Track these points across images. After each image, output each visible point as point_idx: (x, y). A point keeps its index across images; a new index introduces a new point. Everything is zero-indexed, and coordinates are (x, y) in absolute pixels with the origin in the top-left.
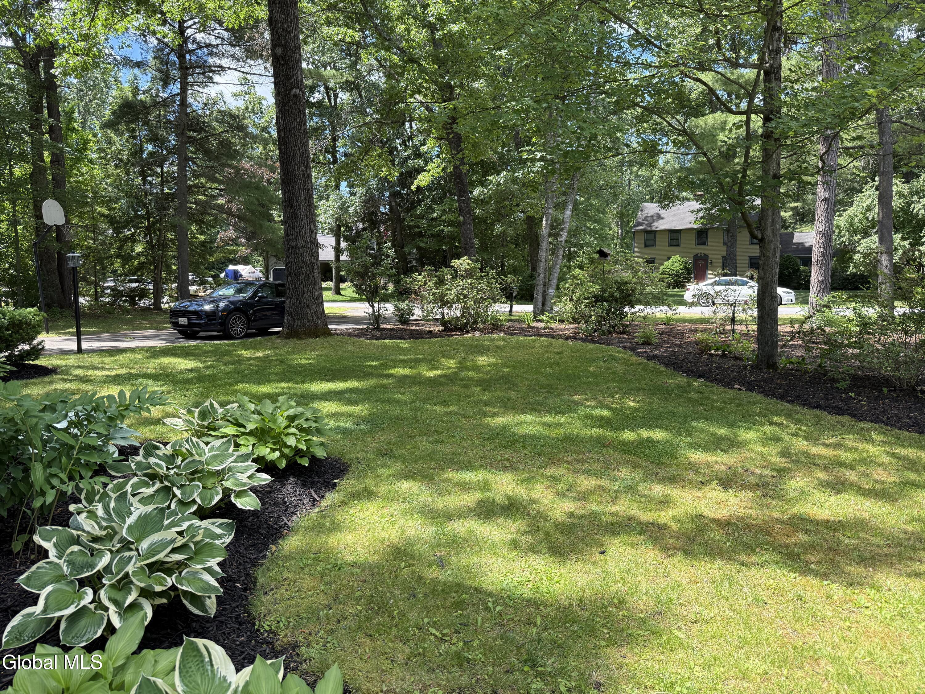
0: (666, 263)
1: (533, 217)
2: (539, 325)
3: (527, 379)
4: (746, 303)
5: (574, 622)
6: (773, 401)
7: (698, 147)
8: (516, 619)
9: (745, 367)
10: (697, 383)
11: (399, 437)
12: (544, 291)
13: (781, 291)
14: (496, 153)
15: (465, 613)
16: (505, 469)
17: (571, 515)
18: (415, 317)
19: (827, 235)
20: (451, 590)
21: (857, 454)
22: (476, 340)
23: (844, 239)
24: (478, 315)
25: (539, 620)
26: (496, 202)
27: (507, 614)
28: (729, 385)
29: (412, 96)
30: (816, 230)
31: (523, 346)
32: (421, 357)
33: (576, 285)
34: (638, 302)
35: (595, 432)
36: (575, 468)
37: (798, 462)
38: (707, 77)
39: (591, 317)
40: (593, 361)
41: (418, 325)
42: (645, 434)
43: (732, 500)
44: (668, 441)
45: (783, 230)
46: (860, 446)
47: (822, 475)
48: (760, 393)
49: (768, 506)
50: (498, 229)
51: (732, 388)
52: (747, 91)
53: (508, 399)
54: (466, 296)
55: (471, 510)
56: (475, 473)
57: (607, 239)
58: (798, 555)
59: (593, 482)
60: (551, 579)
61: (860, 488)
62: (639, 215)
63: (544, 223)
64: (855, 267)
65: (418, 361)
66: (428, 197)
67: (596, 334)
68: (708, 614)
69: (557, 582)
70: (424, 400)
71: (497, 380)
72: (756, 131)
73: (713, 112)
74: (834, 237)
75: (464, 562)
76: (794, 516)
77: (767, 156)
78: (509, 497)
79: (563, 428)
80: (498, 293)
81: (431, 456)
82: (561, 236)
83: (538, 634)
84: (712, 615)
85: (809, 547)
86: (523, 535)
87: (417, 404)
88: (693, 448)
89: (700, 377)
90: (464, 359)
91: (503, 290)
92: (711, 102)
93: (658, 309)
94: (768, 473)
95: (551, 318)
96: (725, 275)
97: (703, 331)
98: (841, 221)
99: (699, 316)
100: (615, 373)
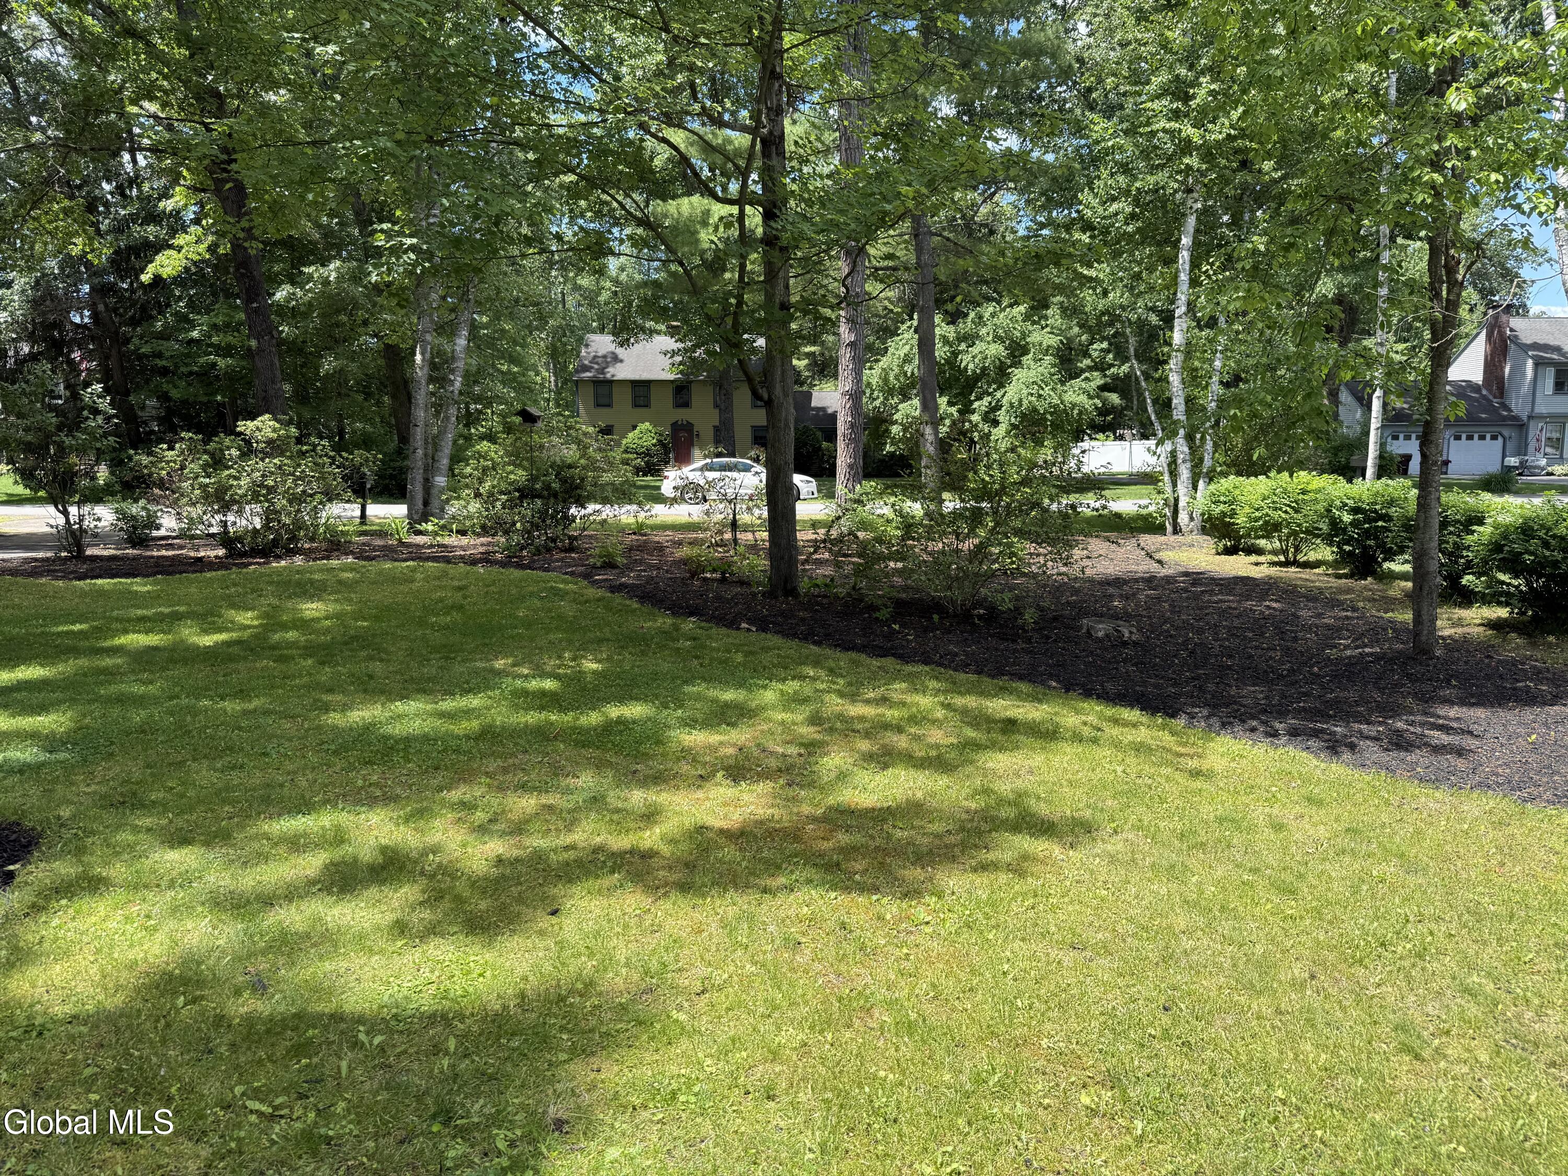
0: (631, 435)
1: (397, 346)
2: (420, 540)
3: (403, 638)
4: (751, 499)
5: (514, 1034)
6: (795, 643)
7: (669, 249)
8: (411, 1051)
9: (754, 595)
10: (689, 624)
11: (148, 766)
12: (427, 480)
13: (798, 479)
14: (318, 226)
15: (315, 1060)
16: (372, 802)
17: (500, 861)
18: (162, 532)
19: (855, 396)
20: (285, 1028)
21: (905, 710)
22: (298, 572)
23: (877, 403)
24: (299, 525)
25: (452, 1044)
26: (322, 316)
27: (394, 1046)
28: (732, 624)
29: (135, 102)
30: (841, 389)
31: (393, 579)
32: (182, 609)
33: (485, 470)
34: (591, 498)
35: (532, 718)
36: (502, 783)
37: (832, 730)
38: (677, 137)
39: (514, 524)
40: (522, 598)
41: (171, 547)
42: (614, 712)
43: (746, 797)
44: (649, 719)
45: (797, 388)
46: (909, 699)
47: (864, 745)
48: (777, 632)
49: (794, 799)
50: (328, 365)
51: (738, 629)
52: (736, 166)
53: (371, 677)
54: (271, 490)
55: (312, 882)
56: (314, 816)
57: (531, 391)
58: (838, 864)
59: (533, 802)
60: (469, 972)
61: (911, 757)
62: (583, 353)
63: (418, 358)
64: (892, 444)
65: (177, 617)
66: (180, 298)
67: (525, 553)
68: (720, 977)
69: (480, 975)
70: (197, 693)
71: (346, 643)
72: (753, 231)
73: (689, 194)
74: (864, 400)
75: (306, 974)
76: (830, 808)
77: (772, 273)
78: (384, 850)
79: (477, 718)
80: (336, 483)
81: (222, 795)
82: (452, 382)
83: (452, 1066)
84: (726, 976)
85: (850, 851)
86: (414, 911)
87: (185, 701)
88: (687, 725)
89: (691, 614)
90: (275, 608)
91: (345, 478)
92: (685, 176)
93: (624, 510)
94: (793, 750)
95: (443, 528)
96: (719, 455)
97: (693, 543)
98: (872, 375)
99: (684, 519)
100: (560, 617)
